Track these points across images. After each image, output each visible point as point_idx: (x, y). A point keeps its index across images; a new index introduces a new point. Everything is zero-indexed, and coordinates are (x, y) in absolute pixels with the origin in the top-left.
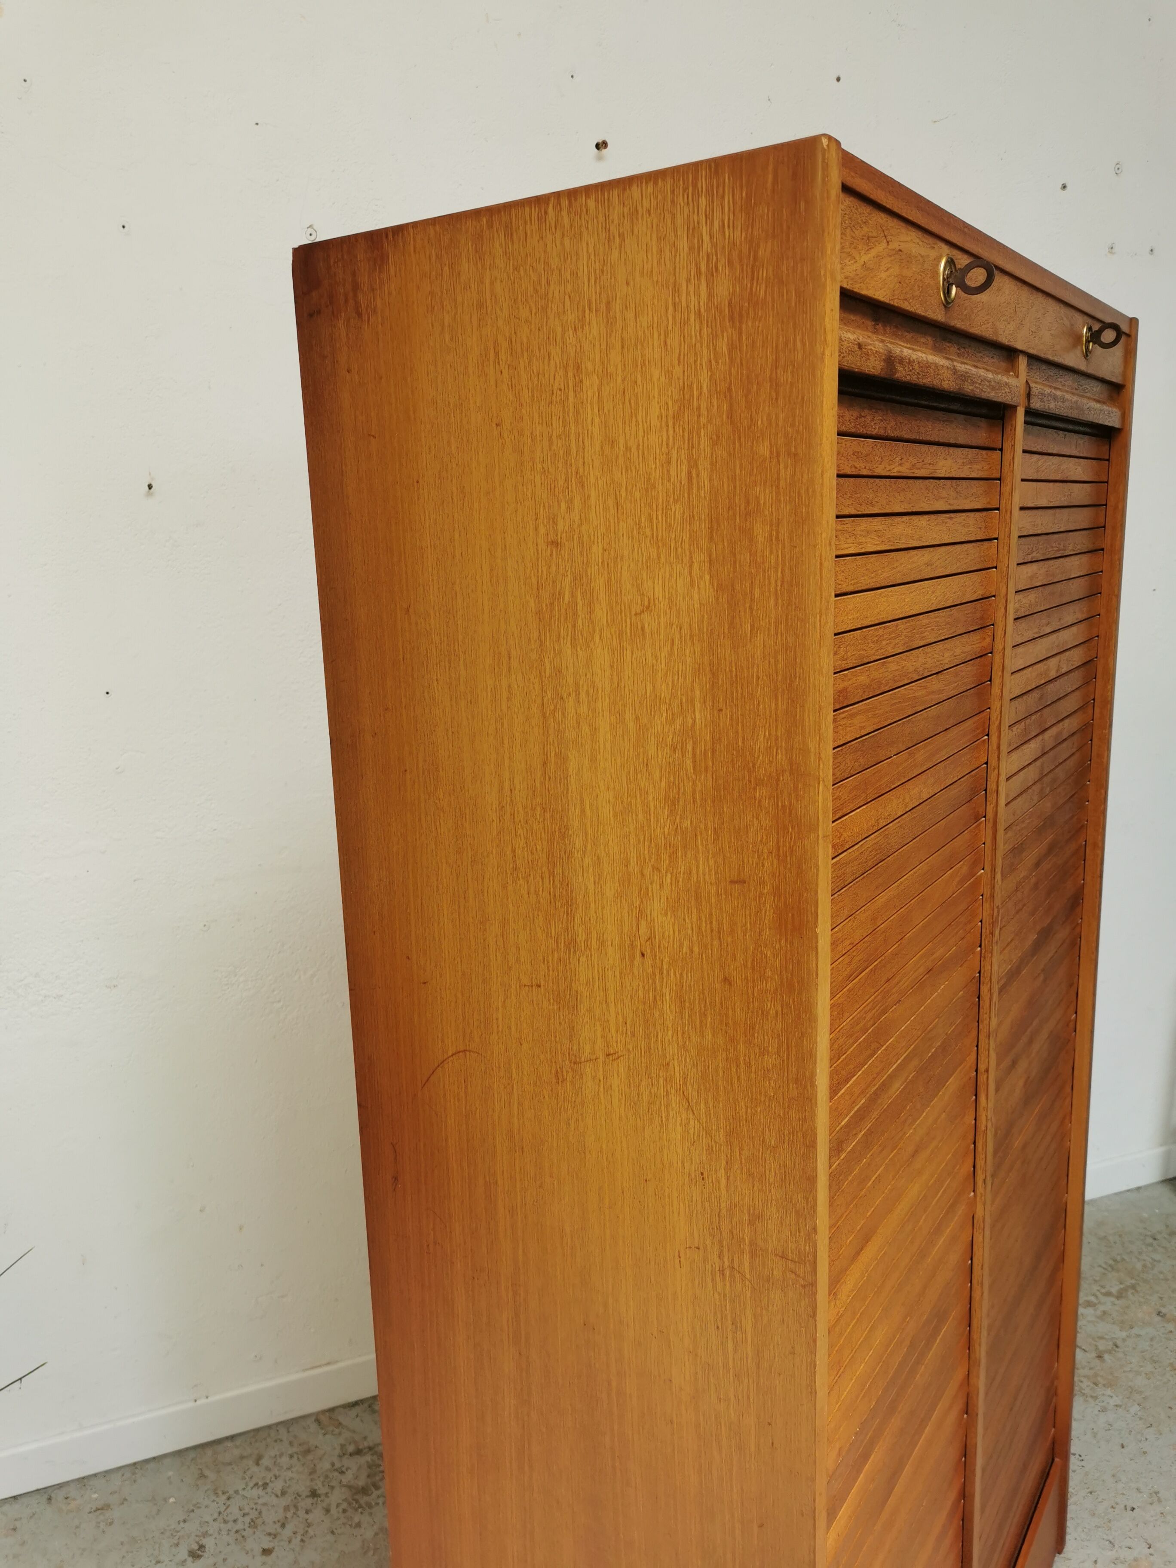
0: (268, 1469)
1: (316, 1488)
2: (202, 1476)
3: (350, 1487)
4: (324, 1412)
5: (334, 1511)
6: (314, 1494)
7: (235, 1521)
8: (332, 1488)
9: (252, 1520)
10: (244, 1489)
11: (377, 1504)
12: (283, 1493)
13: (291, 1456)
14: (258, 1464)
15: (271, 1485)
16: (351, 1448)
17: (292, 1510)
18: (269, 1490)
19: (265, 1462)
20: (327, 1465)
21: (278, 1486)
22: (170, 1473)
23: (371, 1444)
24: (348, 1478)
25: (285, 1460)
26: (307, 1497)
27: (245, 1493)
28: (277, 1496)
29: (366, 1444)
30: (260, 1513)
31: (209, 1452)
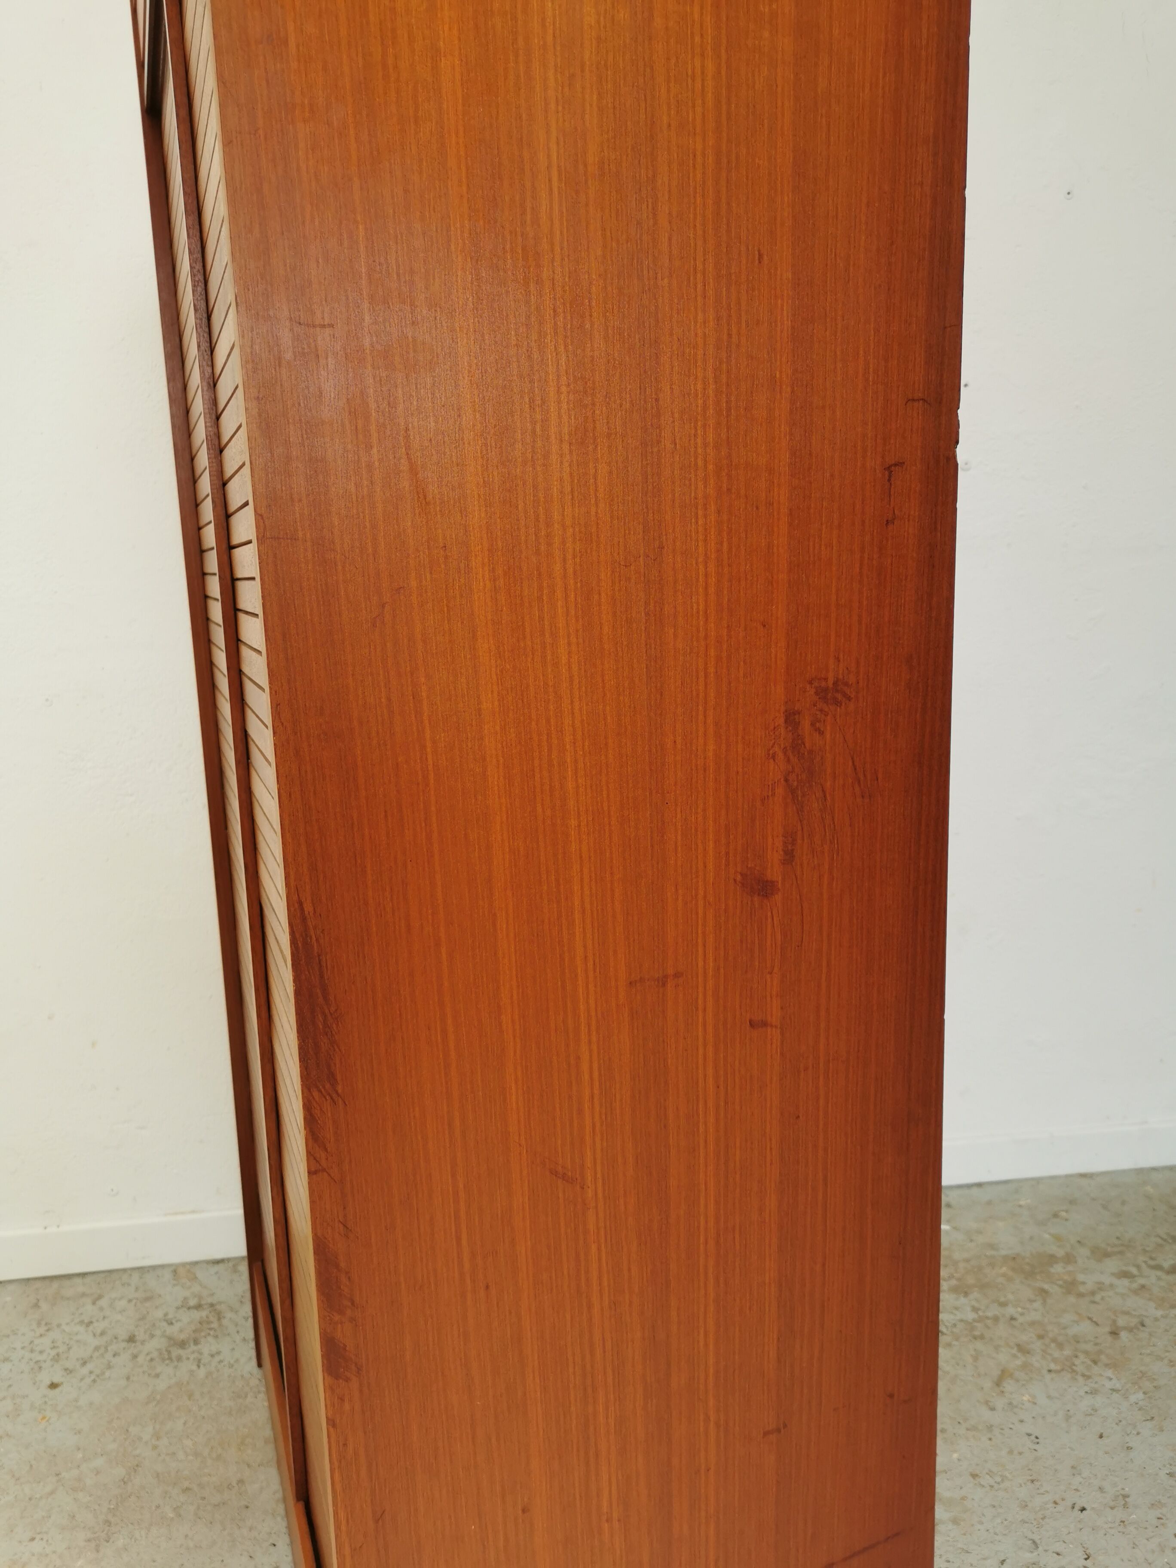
0: (101, 1309)
1: (136, 1334)
2: (36, 1306)
3: (170, 1338)
4: (184, 1265)
5: (141, 1359)
6: (131, 1339)
7: (41, 1352)
8: (152, 1336)
9: (58, 1355)
10: (67, 1324)
11: (188, 1359)
12: (103, 1333)
13: (130, 1301)
14: (94, 1303)
15: (95, 1324)
16: (193, 1302)
17: (102, 1350)
18: (91, 1328)
19: (103, 1302)
20: (159, 1314)
21: (99, 1326)
22: (8, 1299)
23: (214, 1302)
24: (173, 1330)
25: (123, 1303)
26: (123, 1341)
27: (67, 1329)
28: (94, 1335)
29: (210, 1300)
30: (69, 1349)
31: (55, 1285)
